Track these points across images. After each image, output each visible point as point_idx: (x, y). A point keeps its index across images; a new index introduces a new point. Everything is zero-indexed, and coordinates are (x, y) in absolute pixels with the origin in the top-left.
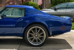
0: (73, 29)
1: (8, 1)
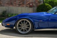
1: (28, 3)
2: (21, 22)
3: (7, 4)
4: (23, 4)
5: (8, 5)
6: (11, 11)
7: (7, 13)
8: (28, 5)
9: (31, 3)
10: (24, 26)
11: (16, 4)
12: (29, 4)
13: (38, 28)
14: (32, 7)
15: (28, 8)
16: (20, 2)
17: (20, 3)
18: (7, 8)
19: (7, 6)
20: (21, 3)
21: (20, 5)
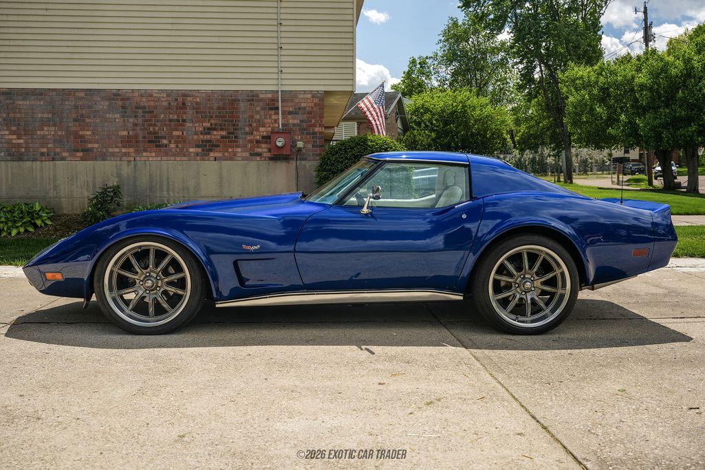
0: (677, 256)
1: (263, 131)
2: (134, 261)
3: (128, 142)
4: (231, 139)
5: (132, 150)
6: (151, 189)
7: (125, 200)
8: (263, 149)
9: (279, 133)
10: (149, 283)
11: (181, 140)
12: (267, 139)
13: (235, 295)
14: (286, 158)
15: (264, 164)
16: (208, 131)
17: (207, 137)
18: (126, 170)
19: (125, 154)
20: (217, 135)
21: (207, 148)
